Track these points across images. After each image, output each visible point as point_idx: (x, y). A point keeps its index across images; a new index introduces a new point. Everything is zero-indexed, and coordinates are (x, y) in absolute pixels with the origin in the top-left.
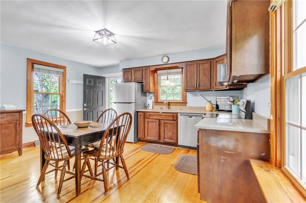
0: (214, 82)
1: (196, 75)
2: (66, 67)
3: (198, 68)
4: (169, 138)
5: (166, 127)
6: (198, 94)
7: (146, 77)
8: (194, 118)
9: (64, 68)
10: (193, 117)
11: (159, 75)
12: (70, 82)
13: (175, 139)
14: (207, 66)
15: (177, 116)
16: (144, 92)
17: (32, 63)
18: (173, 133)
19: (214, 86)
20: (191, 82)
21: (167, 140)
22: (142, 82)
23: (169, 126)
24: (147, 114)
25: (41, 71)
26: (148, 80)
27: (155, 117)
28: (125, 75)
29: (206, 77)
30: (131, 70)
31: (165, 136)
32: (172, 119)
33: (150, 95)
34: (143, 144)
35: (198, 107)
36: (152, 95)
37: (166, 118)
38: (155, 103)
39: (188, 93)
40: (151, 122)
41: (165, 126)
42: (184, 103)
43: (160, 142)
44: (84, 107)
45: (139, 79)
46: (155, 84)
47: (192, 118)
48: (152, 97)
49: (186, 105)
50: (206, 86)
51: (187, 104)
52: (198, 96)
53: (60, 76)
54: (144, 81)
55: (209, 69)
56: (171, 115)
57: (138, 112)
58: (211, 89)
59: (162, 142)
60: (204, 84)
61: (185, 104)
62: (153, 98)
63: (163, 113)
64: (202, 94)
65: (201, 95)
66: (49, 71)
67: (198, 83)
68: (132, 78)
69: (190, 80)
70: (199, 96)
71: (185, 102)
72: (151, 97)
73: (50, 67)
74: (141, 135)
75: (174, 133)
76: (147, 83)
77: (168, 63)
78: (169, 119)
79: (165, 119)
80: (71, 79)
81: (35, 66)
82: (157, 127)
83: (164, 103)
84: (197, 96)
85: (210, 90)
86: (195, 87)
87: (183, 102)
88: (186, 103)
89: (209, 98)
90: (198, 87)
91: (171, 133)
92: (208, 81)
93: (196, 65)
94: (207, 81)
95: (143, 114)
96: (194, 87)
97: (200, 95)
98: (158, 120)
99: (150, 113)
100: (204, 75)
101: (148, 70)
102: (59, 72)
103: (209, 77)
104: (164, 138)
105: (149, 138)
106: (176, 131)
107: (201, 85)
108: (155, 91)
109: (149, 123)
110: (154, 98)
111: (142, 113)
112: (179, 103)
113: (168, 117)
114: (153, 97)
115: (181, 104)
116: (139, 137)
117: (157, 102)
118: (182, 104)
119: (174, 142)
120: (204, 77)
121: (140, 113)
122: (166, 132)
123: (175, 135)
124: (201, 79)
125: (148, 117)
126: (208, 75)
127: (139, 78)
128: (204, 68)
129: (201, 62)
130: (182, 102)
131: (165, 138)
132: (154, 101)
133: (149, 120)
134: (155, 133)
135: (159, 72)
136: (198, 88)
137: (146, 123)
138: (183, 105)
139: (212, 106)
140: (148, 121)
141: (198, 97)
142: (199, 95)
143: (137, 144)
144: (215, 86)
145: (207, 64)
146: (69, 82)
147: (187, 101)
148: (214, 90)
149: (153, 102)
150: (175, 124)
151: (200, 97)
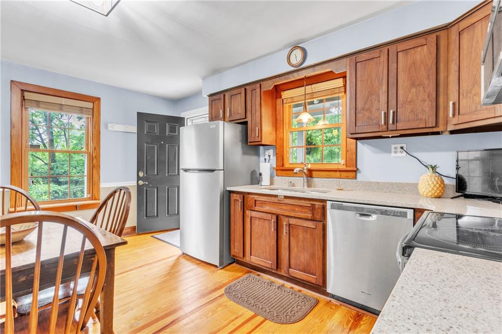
0: (451, 103)
1: (384, 87)
2: (99, 99)
3: (393, 66)
4: (301, 267)
5: (293, 237)
6: (393, 146)
7: (253, 107)
8: (378, 218)
9: (96, 100)
10: (374, 217)
11: (286, 103)
12: (109, 129)
13: (317, 274)
14: (424, 54)
15: (324, 208)
16: (249, 144)
17: (22, 90)
18: (313, 256)
19: (451, 115)
20: (369, 110)
21: (296, 273)
22: (245, 120)
23: (301, 236)
24: (249, 199)
25: (41, 106)
26: (258, 114)
27: (267, 208)
28: (212, 108)
29: (421, 89)
30: (224, 95)
31: (293, 262)
32: (309, 216)
33: (267, 153)
34: (242, 271)
35: (392, 184)
36: (271, 152)
37: (294, 211)
38: (276, 170)
39: (362, 143)
40: (258, 220)
41: (291, 234)
42: (351, 171)
43: (278, 273)
44: (139, 178)
45: (238, 114)
46: (278, 125)
47: (370, 219)
48: (271, 157)
49: (356, 178)
50: (421, 119)
51: (358, 174)
52: (393, 150)
53: (88, 116)
54: (249, 119)
55: (431, 62)
56: (308, 204)
57: (230, 192)
58: (437, 125)
59: (285, 275)
60: (412, 111)
61: (353, 174)
62: (273, 159)
63: (286, 197)
64: (404, 146)
65: (402, 148)
66: (61, 107)
67: (391, 111)
68: (226, 115)
69: (365, 104)
70: (396, 152)
71: (355, 169)
72: (269, 156)
73: (63, 99)
74: (237, 250)
75: (316, 256)
76: (256, 124)
77: (305, 65)
78: (302, 215)
79: (292, 214)
80: (111, 123)
81: (28, 96)
82: (271, 233)
83: (293, 170)
84: (390, 152)
85: (435, 130)
86: (383, 123)
87: (348, 169)
88: (356, 171)
89: (429, 158)
90: (391, 122)
91: (306, 254)
92: (427, 103)
93: (384, 58)
94: (424, 101)
95: (240, 197)
96: (378, 124)
97: (399, 150)
98: (275, 217)
99: (256, 197)
100: (413, 85)
101: (258, 90)
102: (84, 109)
103: (432, 88)
104: (290, 267)
105: (254, 260)
106: (320, 253)
107: (400, 116)
108: (278, 141)
109: (253, 221)
110: (275, 157)
111: (238, 195)
112: (336, 171)
113: (300, 209)
114: (273, 155)
115: (342, 173)
116: (233, 254)
117: (282, 168)
118: (344, 174)
119: (314, 281)
120: (414, 90)
121: (235, 195)
122: (294, 251)
123: (318, 263)
124: (400, 98)
125: (252, 207)
126: (426, 82)
127: (240, 112)
128: (414, 63)
129: (401, 46)
130: (344, 168)
131: (292, 266)
132: (275, 166)
133: (254, 214)
134: (268, 248)
135: (286, 94)
136: (391, 127)
137: (248, 221)
138: (347, 178)
139: (442, 182)
140: (251, 217)
141: (393, 154)
142: (396, 148)
143: (227, 270)
144: (454, 115)
145: (425, 47)
146: (106, 127)
147: (358, 167)
148: (451, 128)
149: (272, 168)
150: (319, 231)
151: (399, 154)
